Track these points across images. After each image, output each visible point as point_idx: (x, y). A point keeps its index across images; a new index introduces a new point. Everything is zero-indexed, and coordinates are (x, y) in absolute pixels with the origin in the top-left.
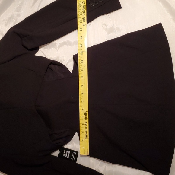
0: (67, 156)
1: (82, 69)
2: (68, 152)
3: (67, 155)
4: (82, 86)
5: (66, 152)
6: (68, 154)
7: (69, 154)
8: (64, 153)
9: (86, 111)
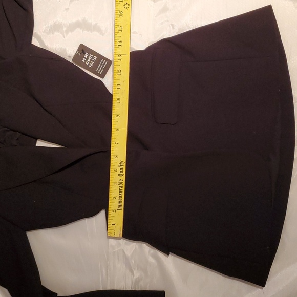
0: (89, 64)
1: (119, 87)
2: (93, 58)
3: (90, 62)
4: (118, 116)
5: (89, 56)
6: (91, 60)
7: (93, 61)
8: (86, 57)
9: (123, 162)
